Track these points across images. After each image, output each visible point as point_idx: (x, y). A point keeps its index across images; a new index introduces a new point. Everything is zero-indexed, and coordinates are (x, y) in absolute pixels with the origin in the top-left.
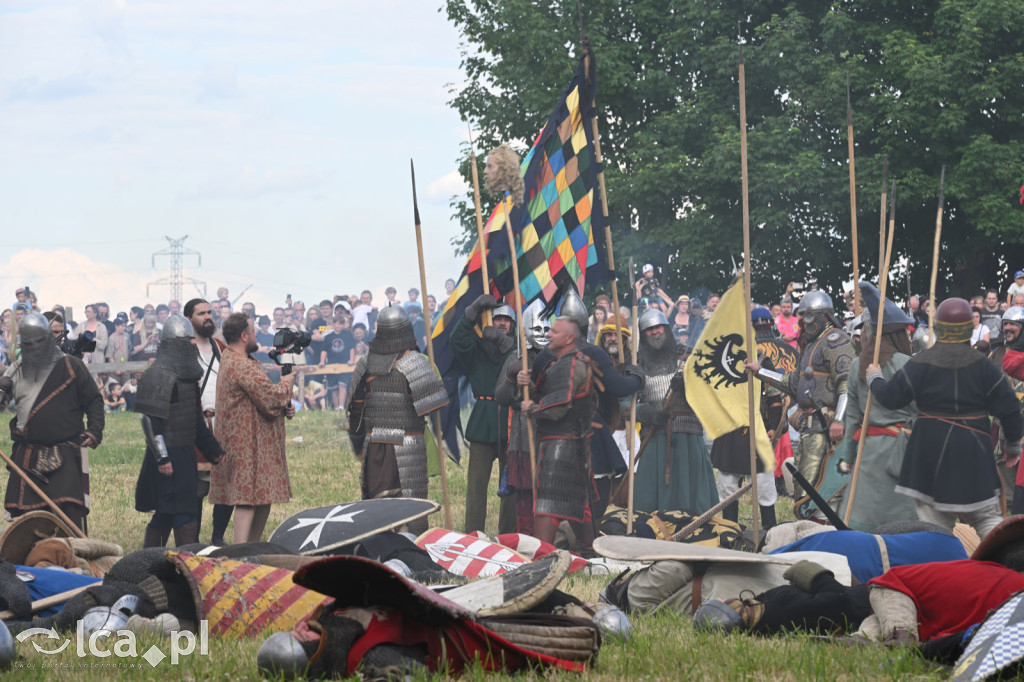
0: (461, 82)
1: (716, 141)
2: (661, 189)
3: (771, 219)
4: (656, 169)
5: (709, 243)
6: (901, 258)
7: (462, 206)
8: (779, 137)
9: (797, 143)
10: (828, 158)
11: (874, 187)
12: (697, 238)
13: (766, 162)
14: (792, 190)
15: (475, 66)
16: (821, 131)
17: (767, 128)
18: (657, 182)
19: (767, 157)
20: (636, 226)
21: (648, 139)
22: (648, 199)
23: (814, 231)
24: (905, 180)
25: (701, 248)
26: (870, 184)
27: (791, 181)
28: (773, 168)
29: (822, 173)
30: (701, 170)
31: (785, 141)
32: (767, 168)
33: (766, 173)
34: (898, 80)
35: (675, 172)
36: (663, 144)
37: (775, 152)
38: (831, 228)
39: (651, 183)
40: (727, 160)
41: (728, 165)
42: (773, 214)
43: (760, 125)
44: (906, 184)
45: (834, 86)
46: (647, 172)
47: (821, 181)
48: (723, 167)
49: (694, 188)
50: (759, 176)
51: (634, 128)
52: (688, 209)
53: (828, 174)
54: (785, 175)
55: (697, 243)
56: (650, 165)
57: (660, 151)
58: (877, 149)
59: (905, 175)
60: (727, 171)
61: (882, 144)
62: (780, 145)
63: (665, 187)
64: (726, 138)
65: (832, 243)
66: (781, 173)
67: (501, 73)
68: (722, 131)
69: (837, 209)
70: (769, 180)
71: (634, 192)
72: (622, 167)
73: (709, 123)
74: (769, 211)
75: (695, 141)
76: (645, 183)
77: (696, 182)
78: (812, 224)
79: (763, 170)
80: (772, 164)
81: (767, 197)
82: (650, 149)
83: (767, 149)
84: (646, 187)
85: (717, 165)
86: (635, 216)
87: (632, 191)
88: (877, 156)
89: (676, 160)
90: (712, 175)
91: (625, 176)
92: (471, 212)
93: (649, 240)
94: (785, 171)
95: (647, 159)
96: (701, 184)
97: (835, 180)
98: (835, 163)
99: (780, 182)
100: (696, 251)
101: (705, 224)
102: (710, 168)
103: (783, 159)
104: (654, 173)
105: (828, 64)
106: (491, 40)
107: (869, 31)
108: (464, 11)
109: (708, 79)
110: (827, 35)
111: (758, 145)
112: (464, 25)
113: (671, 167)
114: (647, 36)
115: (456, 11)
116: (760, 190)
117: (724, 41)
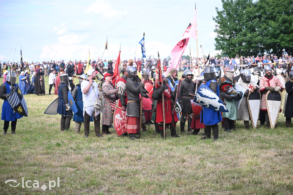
0: (215, 28)
1: (247, 35)
7: (215, 44)
9: (258, 35)
14: (257, 41)
15: (217, 26)
17: (254, 33)
19: (254, 37)
20: (237, 46)
27: (257, 40)
34: (271, 27)
35: (242, 40)
36: (241, 36)
41: (249, 38)
45: (263, 28)
51: (237, 33)
58: (268, 36)
61: (269, 35)
65: (263, 47)
66: (256, 39)
67: (220, 27)
68: (248, 34)
72: (235, 38)
73: (246, 33)
75: (245, 35)
77: (245, 40)
83: (254, 36)
84: (238, 41)
89: (242, 38)
90: (247, 40)
93: (239, 48)
95: (238, 38)
102: (247, 39)
105: (262, 25)
106: (218, 22)
107: (267, 21)
108: (215, 19)
109: (246, 27)
110: (262, 21)
111: (253, 36)
112: (215, 21)
113: (242, 39)
114: (239, 22)
115: (214, 19)
116: (253, 42)
117: (248, 22)
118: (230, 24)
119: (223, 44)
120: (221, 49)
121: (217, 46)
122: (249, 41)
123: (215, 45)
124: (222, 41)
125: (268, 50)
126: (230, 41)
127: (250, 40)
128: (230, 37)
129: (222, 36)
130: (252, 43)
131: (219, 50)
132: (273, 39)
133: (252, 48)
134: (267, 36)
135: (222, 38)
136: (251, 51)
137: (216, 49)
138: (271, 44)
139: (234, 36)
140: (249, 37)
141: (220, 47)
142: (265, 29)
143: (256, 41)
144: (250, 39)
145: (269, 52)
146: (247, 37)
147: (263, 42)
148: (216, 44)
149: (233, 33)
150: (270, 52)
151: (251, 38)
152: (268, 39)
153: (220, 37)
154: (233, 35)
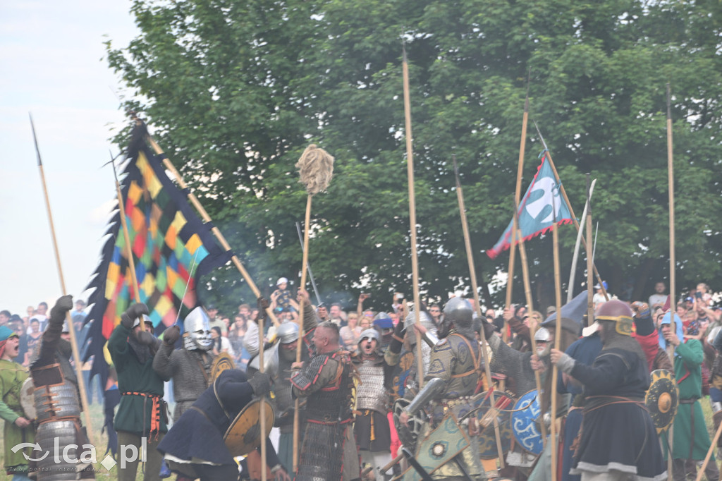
2: (292, 213)
3: (387, 239)
4: (287, 196)
5: (334, 260)
6: (499, 272)
8: (394, 168)
10: (436, 186)
11: (475, 211)
12: (323, 255)
13: (383, 190)
14: (405, 214)
15: (132, 108)
16: (430, 163)
17: (383, 161)
18: (289, 207)
19: (384, 186)
20: (271, 245)
21: (281, 170)
22: (282, 222)
23: (424, 248)
24: (502, 205)
25: (327, 263)
26: (472, 208)
27: (404, 206)
28: (389, 195)
29: (431, 199)
30: (327, 197)
31: (399, 171)
32: (383, 196)
33: (383, 199)
34: (496, 119)
37: (390, 181)
38: (438, 247)
39: (284, 208)
40: (349, 188)
41: (350, 192)
42: (389, 234)
43: (377, 158)
44: (503, 209)
45: (441, 125)
46: (280, 198)
47: (430, 206)
48: (345, 194)
49: (321, 212)
50: (376, 202)
51: (269, 162)
52: (316, 230)
53: (436, 200)
54: (400, 201)
55: (323, 259)
56: (283, 192)
57: (291, 181)
58: (477, 178)
59: (502, 201)
60: (349, 198)
61: (482, 174)
62: (395, 175)
63: (296, 212)
64: (348, 170)
65: (440, 259)
66: (396, 199)
67: (155, 114)
69: (444, 230)
70: (385, 205)
71: (270, 216)
72: (259, 194)
74: (385, 232)
76: (278, 208)
77: (322, 207)
78: (422, 244)
79: (380, 196)
80: (388, 192)
81: (383, 220)
82: (283, 179)
83: (383, 179)
84: (280, 212)
85: (340, 192)
86: (270, 237)
87: (267, 215)
88: (478, 184)
90: (336, 201)
91: (261, 202)
93: (283, 257)
94: (399, 198)
95: (280, 188)
96: (326, 209)
97: (442, 205)
98: (442, 190)
99: (395, 206)
100: (323, 267)
101: (330, 243)
103: (397, 187)
104: (286, 200)
105: (437, 104)
106: (146, 85)
107: (470, 77)
108: (123, 60)
109: (333, 119)
110: (435, 81)
111: (376, 175)
112: (122, 72)
114: (280, 82)
115: (115, 60)
116: (377, 214)
117: (347, 86)
118: (226, 97)
122: (350, 213)
126: (226, 210)
127: (356, 205)
134: (470, 179)
136: (365, 282)
139: (247, 182)
140: (352, 185)
142: (459, 131)
144: (355, 197)
145: (485, 290)
147: (443, 216)
149: (243, 160)
150: (490, 287)
151: (361, 187)
154: (244, 170)
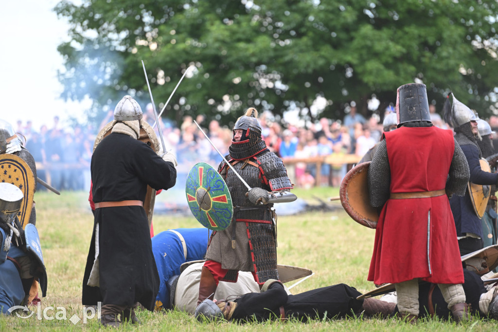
1: (208, 31)
7: (58, 71)
9: (258, 33)
13: (238, 43)
14: (254, 60)
17: (239, 23)
18: (174, 56)
19: (239, 40)
22: (170, 65)
27: (253, 55)
28: (242, 47)
32: (239, 47)
35: (185, 51)
36: (178, 32)
37: (243, 37)
39: (171, 56)
40: (215, 42)
41: (217, 45)
43: (235, 20)
48: (213, 46)
49: (197, 58)
56: (169, 46)
58: (304, 34)
60: (215, 49)
61: (307, 31)
66: (248, 50)
68: (211, 26)
71: (161, 62)
73: (204, 21)
75: (196, 30)
76: (166, 56)
77: (196, 55)
83: (239, 36)
84: (168, 59)
89: (184, 42)
92: (63, 75)
97: (279, 53)
102: (204, 48)
103: (248, 41)
111: (233, 33)
113: (181, 46)
119: (97, 72)
120: (87, 97)
121: (67, 82)
123: (59, 74)
124: (92, 56)
125: (305, 100)
128: (130, 41)
129: (92, 34)
130: (230, 68)
131: (76, 102)
132: (326, 50)
133: (232, 89)
134: (299, 35)
135: (89, 42)
137: (64, 96)
138: (316, 73)
140: (217, 40)
141: (83, 84)
143: (248, 58)
144: (219, 49)
146: (210, 39)
147: (280, 60)
148: (63, 70)
151: (223, 42)
152: (302, 51)
153: (82, 37)
